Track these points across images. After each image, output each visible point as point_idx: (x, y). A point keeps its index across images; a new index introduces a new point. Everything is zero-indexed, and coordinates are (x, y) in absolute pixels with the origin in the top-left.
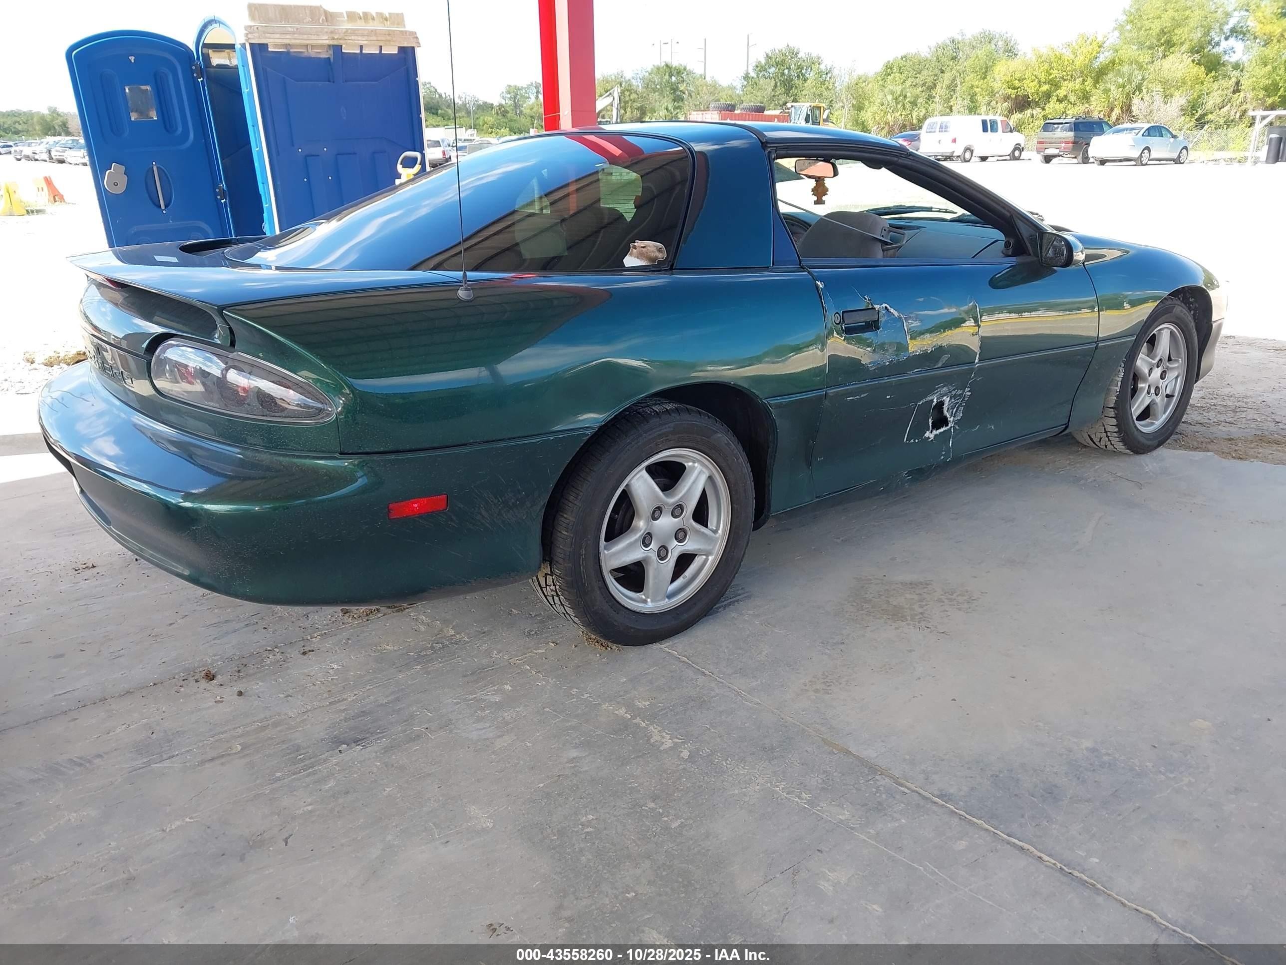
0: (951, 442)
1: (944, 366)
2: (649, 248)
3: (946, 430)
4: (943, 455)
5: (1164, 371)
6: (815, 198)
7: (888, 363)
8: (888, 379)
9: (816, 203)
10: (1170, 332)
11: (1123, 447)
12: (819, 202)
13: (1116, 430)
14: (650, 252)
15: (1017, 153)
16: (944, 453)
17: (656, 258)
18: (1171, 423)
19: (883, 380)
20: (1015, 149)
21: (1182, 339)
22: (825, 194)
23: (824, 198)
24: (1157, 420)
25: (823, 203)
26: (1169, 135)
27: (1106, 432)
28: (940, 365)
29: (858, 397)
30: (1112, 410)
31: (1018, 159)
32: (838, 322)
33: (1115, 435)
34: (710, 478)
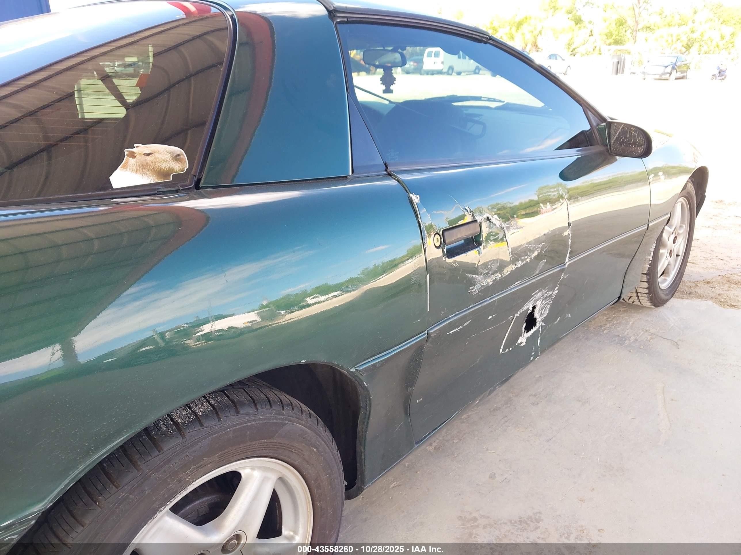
0: (539, 342)
1: (542, 272)
2: (157, 155)
3: (536, 331)
4: (533, 356)
5: (676, 237)
6: (384, 87)
7: (491, 283)
8: (490, 299)
9: (385, 92)
10: (682, 204)
11: (650, 304)
12: (388, 91)
13: (647, 291)
14: (160, 162)
15: (477, 71)
16: (533, 354)
17: (171, 170)
18: (677, 279)
19: (486, 301)
20: (476, 69)
21: (687, 209)
22: (393, 83)
23: (392, 87)
24: (669, 276)
25: (391, 92)
26: (561, 59)
27: (637, 293)
28: (537, 272)
29: (461, 327)
30: (645, 276)
31: (478, 73)
32: (438, 245)
33: (646, 295)
34: (281, 479)
